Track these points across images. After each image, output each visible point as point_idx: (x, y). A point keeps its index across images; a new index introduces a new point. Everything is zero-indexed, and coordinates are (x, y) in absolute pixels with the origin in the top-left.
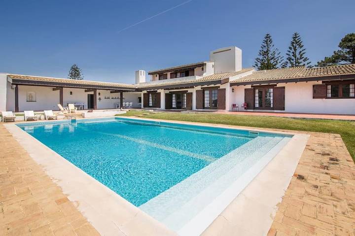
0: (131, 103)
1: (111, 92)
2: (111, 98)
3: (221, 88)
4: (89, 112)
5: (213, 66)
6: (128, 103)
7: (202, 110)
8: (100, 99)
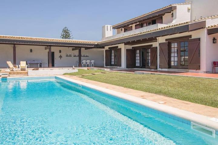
0: (93, 61)
1: (73, 50)
2: (73, 56)
3: (193, 38)
4: (33, 70)
5: (189, 10)
6: (89, 61)
7: (166, 70)
8: (61, 57)
